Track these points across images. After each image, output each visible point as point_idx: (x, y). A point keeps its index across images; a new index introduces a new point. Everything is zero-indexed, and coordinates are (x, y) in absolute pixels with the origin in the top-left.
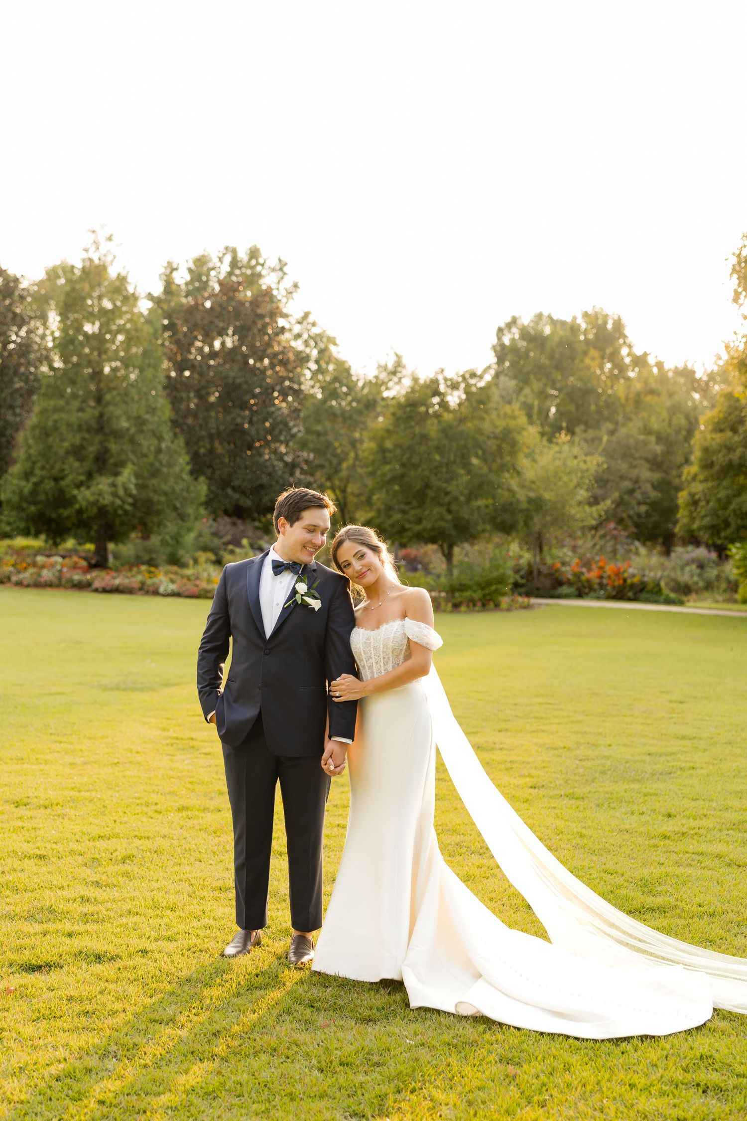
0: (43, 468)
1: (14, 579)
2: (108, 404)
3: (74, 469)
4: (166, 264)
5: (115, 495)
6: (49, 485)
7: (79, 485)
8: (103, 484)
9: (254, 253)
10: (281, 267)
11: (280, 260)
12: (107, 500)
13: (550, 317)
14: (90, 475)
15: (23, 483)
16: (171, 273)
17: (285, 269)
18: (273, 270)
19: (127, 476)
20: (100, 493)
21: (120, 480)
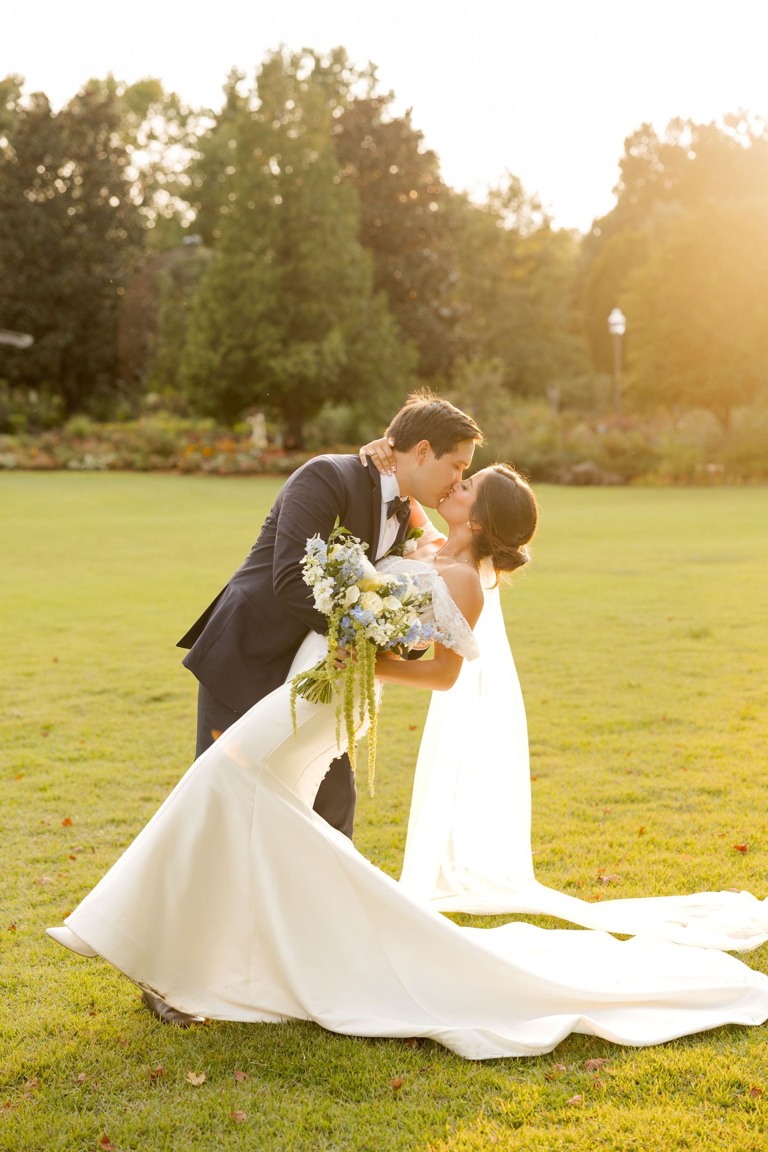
0: (230, 336)
1: (206, 466)
2: (303, 257)
3: (269, 335)
4: (229, 72)
5: (321, 364)
6: (239, 356)
7: (273, 354)
8: (307, 352)
9: (338, 56)
10: (371, 73)
11: (371, 64)
12: (312, 372)
13: (690, 122)
14: (285, 342)
15: (210, 355)
16: (236, 82)
17: (377, 74)
18: (362, 75)
19: (335, 340)
20: (305, 364)
21: (327, 346)
